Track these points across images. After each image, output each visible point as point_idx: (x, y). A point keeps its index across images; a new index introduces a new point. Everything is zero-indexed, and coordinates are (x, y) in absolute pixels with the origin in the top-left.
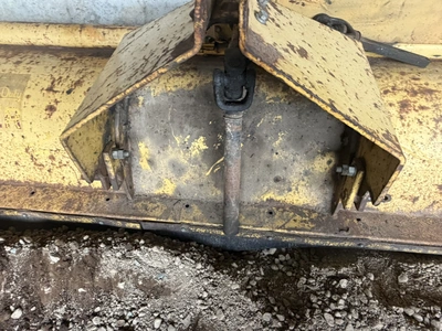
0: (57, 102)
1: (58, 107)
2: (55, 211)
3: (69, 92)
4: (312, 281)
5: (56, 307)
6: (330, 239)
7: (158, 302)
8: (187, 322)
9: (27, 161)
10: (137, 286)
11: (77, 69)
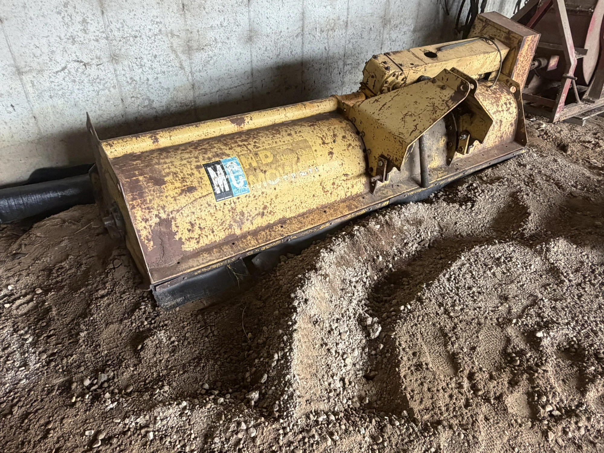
0: (332, 149)
1: (334, 151)
2: (347, 213)
3: (334, 141)
4: (462, 192)
5: (391, 248)
6: (455, 175)
7: (423, 227)
8: (437, 228)
9: (320, 192)
10: (411, 225)
11: (325, 129)
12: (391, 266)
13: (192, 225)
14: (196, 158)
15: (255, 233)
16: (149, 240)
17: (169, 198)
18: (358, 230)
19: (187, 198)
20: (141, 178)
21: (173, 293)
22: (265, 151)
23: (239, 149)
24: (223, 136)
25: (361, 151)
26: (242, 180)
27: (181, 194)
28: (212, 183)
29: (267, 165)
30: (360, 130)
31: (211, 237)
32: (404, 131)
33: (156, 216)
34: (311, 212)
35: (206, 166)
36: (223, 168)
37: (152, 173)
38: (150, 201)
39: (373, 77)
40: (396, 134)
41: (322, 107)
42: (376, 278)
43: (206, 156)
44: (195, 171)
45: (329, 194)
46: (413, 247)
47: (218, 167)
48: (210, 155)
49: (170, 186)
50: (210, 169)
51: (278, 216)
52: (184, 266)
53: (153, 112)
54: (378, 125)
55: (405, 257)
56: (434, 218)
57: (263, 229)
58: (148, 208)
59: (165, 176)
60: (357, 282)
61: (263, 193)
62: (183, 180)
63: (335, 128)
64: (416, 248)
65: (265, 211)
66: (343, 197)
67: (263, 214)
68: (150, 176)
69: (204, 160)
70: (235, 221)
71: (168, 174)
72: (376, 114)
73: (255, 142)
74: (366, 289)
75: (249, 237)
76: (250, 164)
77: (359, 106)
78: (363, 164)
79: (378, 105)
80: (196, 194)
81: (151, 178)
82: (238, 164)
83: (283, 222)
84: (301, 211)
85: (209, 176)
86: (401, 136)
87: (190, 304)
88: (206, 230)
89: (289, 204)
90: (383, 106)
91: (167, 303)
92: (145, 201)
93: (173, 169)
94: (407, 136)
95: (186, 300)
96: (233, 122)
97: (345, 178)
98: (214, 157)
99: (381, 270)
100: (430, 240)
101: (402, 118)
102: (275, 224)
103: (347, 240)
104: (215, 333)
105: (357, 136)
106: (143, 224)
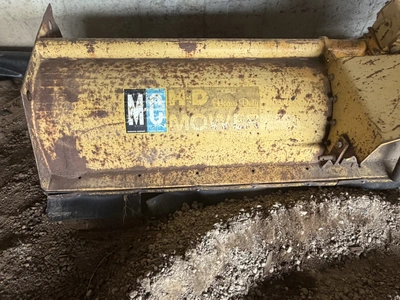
0: (286, 107)
1: (287, 110)
2: (277, 181)
3: (293, 99)
5: (310, 241)
7: (366, 228)
8: (385, 236)
9: (254, 149)
10: (351, 221)
11: (289, 80)
12: (298, 262)
13: (97, 148)
14: (122, 79)
15: (166, 171)
16: (52, 151)
17: (77, 117)
18: (277, 209)
19: (95, 121)
20: (56, 89)
21: (65, 205)
22: (201, 90)
23: (172, 81)
24: (167, 60)
25: (325, 118)
26: (161, 117)
27: (90, 116)
28: (126, 113)
29: (197, 107)
30: (335, 92)
31: (117, 163)
32: (388, 120)
33: (60, 131)
34: (237, 166)
35: (128, 92)
36: (144, 99)
37: (69, 86)
38: (57, 115)
39: (387, 24)
40: (373, 120)
41: (300, 50)
42: (272, 271)
43: (134, 80)
44: (113, 96)
45: (265, 154)
46: (339, 250)
47: (140, 96)
48: (138, 79)
49: (81, 105)
50: (130, 97)
51: (197, 161)
52: (83, 183)
53: (163, 10)
54: (356, 97)
55: (323, 258)
56: (388, 222)
57: (176, 169)
58: (53, 122)
59: (80, 93)
60: (243, 270)
61: (182, 136)
62: (97, 101)
63: (303, 81)
64: (343, 251)
65: (182, 154)
66: (283, 160)
67: (179, 156)
68: (66, 89)
69: (128, 84)
70: (145, 156)
71: (85, 91)
72: (361, 81)
73: (196, 77)
74: (252, 282)
75: (158, 174)
76: (177, 102)
77: (344, 62)
78: (321, 134)
79: (370, 69)
80: (106, 120)
81: (66, 91)
82: (163, 99)
83: (201, 168)
84: (226, 163)
85: (126, 104)
86: (379, 125)
87: (74, 222)
88: (112, 156)
89: (212, 154)
90: (377, 72)
91: (54, 213)
92: (51, 114)
93: (92, 87)
94: (388, 128)
95: (72, 216)
96: (181, 46)
97: (291, 143)
98: (141, 83)
99: (283, 264)
100: (367, 248)
101: (395, 100)
102: (192, 168)
103: (256, 218)
104: (68, 269)
105: (327, 98)
106: (46, 136)
